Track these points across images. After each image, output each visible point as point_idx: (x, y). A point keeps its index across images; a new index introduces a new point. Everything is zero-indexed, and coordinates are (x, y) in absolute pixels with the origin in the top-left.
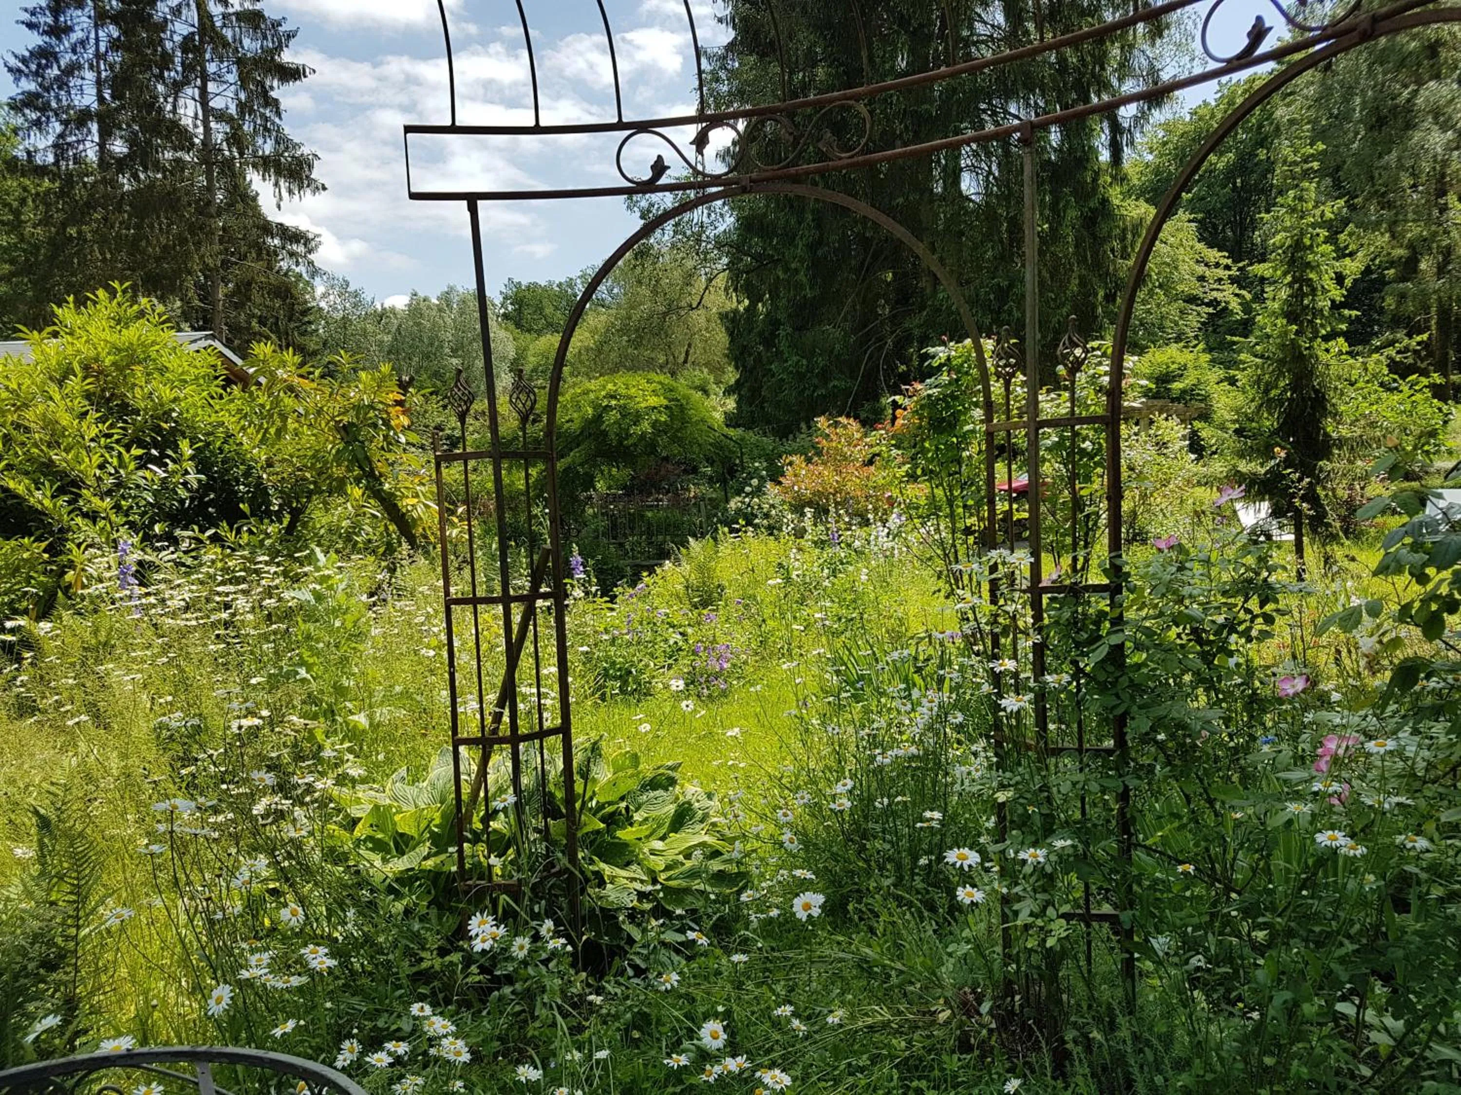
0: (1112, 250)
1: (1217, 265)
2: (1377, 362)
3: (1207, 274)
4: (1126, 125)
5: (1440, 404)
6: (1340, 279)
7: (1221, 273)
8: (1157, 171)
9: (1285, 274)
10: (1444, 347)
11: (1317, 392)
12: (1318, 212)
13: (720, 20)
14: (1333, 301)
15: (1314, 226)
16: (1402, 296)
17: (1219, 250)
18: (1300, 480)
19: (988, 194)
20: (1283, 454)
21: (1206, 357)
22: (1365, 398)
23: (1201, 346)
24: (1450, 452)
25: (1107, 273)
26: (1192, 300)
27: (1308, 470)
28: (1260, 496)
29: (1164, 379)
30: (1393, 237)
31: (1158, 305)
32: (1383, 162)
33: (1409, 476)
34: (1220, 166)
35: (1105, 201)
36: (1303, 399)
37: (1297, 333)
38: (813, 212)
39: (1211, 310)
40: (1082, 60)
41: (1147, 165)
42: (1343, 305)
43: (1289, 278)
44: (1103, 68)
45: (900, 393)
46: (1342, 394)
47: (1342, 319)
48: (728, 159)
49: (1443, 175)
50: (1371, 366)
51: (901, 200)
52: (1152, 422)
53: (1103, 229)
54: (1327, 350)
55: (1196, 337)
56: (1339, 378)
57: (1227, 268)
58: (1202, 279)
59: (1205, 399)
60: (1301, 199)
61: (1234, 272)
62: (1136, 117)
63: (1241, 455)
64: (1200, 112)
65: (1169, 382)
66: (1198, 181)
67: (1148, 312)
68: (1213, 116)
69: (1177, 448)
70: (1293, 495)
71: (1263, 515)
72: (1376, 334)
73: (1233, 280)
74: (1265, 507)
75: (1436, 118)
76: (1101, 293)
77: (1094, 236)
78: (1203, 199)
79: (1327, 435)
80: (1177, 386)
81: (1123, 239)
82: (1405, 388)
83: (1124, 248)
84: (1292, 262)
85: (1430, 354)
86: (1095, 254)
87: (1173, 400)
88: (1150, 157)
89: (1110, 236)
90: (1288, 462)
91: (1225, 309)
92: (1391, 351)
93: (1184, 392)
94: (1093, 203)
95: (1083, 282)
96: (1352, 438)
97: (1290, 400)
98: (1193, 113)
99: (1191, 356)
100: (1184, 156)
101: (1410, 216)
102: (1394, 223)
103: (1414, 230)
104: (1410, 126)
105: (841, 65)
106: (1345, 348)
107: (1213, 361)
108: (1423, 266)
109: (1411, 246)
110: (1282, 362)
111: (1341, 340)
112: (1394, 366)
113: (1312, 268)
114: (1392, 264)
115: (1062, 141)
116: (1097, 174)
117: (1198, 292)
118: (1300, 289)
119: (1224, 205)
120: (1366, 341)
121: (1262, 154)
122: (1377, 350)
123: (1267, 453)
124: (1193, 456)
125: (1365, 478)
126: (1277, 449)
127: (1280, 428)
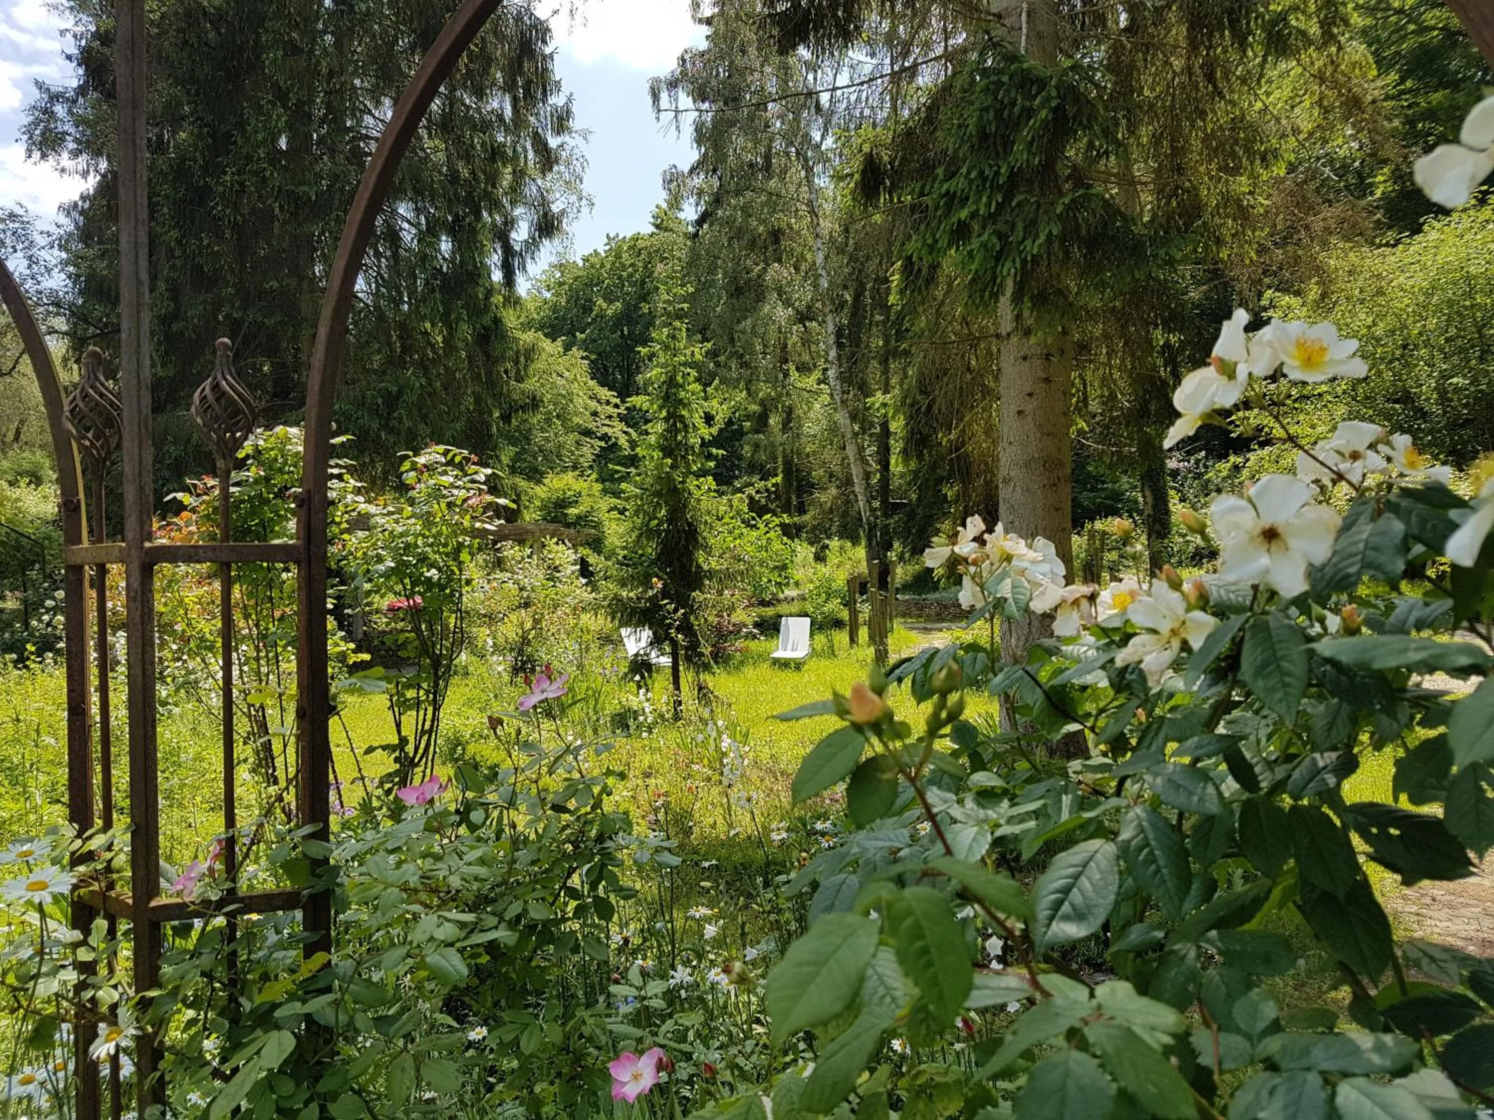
0: (506, 372)
1: (608, 403)
2: (740, 501)
3: (599, 409)
4: (517, 248)
5: (789, 542)
6: (709, 419)
7: (610, 410)
8: (555, 308)
9: (661, 408)
10: (788, 493)
11: (690, 525)
12: (688, 352)
13: (69, 58)
14: (702, 439)
15: (685, 364)
16: (757, 446)
17: (610, 389)
18: (676, 610)
19: (377, 295)
20: (660, 585)
21: (598, 487)
22: (730, 532)
23: (594, 476)
24: (797, 584)
25: (501, 394)
26: (588, 433)
27: (683, 601)
28: (640, 623)
29: (562, 504)
30: (749, 394)
31: (556, 434)
32: (741, 327)
33: (763, 603)
34: (609, 312)
35: (497, 321)
36: (678, 531)
37: (672, 467)
38: (167, 280)
39: (603, 444)
40: (473, 173)
41: (545, 302)
42: (711, 444)
43: (664, 413)
44: (494, 186)
45: (186, 489)
46: (711, 528)
47: (710, 457)
48: (75, 215)
49: (785, 346)
50: (735, 503)
51: (275, 284)
52: (544, 546)
53: (496, 349)
54: (699, 487)
55: (591, 467)
56: (709, 513)
57: (616, 406)
58: (595, 414)
59: (597, 525)
60: (674, 337)
61: (622, 410)
62: (526, 241)
63: (623, 583)
64: (592, 260)
65: (565, 507)
66: (589, 324)
67: (547, 439)
68: (602, 265)
69: (569, 572)
70: (670, 626)
71: (643, 644)
72: (737, 478)
73: (622, 418)
74: (646, 634)
75: (780, 295)
76: (496, 414)
77: (487, 354)
78: (594, 341)
79: (699, 567)
80: (573, 511)
81: (517, 363)
82: (761, 526)
83: (518, 371)
84: (667, 398)
85: (778, 498)
86: (489, 374)
87: (568, 525)
88: (548, 295)
89: (503, 357)
90: (665, 593)
91: (616, 444)
92: (751, 491)
93: (579, 517)
94: (487, 321)
95: (478, 400)
96: (720, 571)
97: (667, 531)
98: (586, 260)
99: (586, 485)
100: (578, 299)
101: (762, 377)
102: (749, 382)
103: (764, 390)
104: (760, 298)
105: (207, 125)
106: (714, 486)
107: (605, 491)
108: (771, 421)
109: (762, 403)
110: (658, 494)
111: (710, 478)
112: (753, 504)
113: (684, 406)
114: (748, 417)
115: (453, 252)
116: (489, 292)
117: (591, 426)
118: (675, 424)
119: (613, 349)
120: (729, 483)
121: (645, 308)
122: (740, 491)
123: (646, 582)
124: (584, 581)
125: (732, 608)
126: (655, 580)
127: (658, 558)
